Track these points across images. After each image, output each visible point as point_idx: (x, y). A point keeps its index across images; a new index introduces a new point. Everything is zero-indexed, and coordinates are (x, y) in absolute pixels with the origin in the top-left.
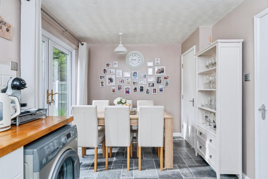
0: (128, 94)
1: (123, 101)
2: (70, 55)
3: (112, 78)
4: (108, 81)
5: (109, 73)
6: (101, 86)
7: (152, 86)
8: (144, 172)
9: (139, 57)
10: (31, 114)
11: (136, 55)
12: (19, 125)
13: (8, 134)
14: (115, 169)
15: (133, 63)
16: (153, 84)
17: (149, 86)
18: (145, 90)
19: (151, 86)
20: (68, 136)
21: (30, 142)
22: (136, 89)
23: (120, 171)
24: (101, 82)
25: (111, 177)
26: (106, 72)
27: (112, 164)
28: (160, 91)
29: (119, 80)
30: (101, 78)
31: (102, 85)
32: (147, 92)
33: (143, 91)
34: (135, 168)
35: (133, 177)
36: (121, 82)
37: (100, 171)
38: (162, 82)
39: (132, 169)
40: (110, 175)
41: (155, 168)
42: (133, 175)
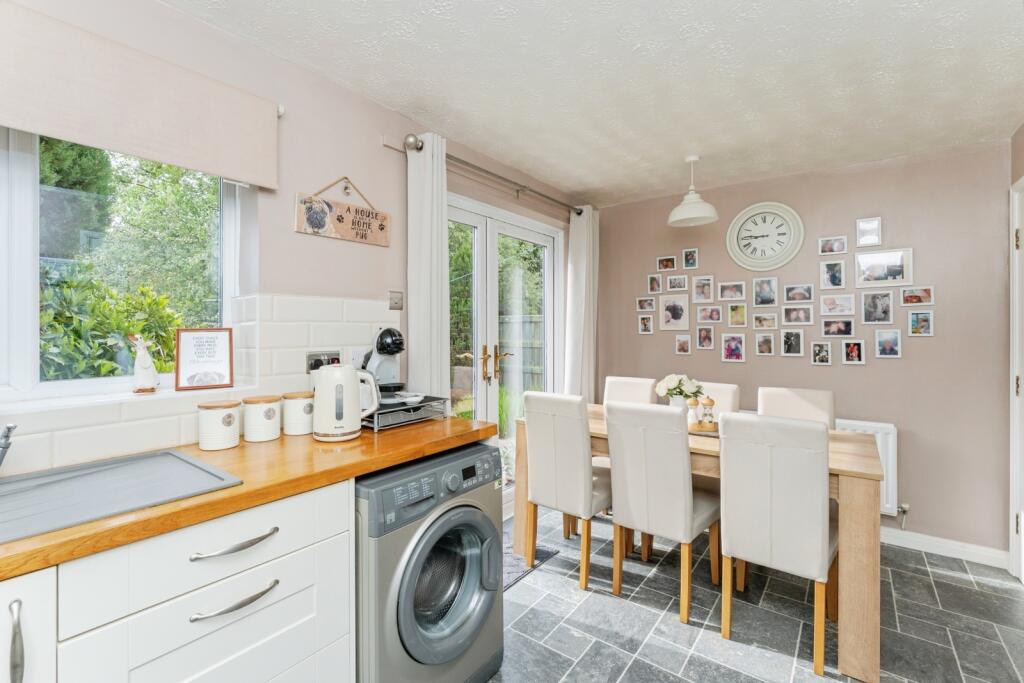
0: (737, 361)
1: (688, 388)
2: (550, 246)
3: (677, 303)
4: (663, 314)
5: (669, 289)
6: (640, 332)
7: (840, 332)
8: (740, 649)
9: (782, 225)
10: (408, 410)
11: (769, 219)
12: (379, 430)
13: (355, 447)
14: (642, 603)
15: (757, 247)
16: (848, 325)
17: (827, 333)
18: (806, 348)
19: (833, 333)
20: (469, 473)
21: (367, 472)
22: (767, 343)
23: (654, 614)
24: (643, 319)
25: (621, 621)
26: (659, 286)
27: (638, 584)
28: (883, 351)
29: (704, 310)
30: (642, 307)
31: (646, 329)
32: (816, 355)
33: (799, 352)
34: (712, 624)
35: (691, 651)
36: (711, 317)
37: (596, 592)
38: (891, 314)
39: (700, 625)
40: (620, 615)
41: (792, 655)
42: (695, 645)
